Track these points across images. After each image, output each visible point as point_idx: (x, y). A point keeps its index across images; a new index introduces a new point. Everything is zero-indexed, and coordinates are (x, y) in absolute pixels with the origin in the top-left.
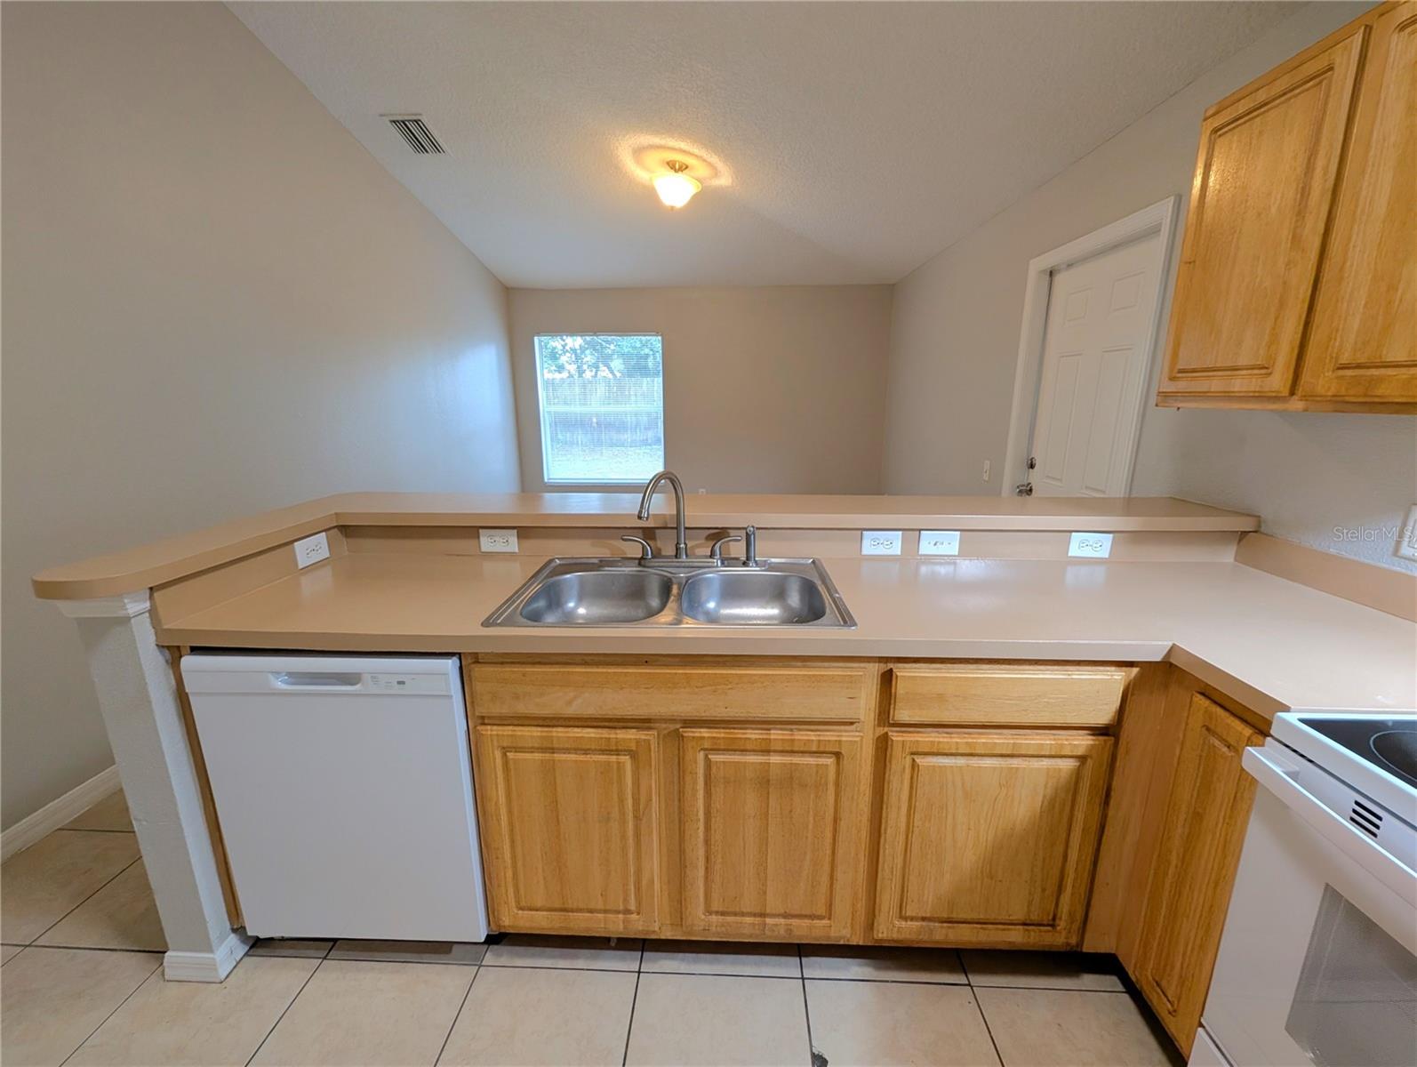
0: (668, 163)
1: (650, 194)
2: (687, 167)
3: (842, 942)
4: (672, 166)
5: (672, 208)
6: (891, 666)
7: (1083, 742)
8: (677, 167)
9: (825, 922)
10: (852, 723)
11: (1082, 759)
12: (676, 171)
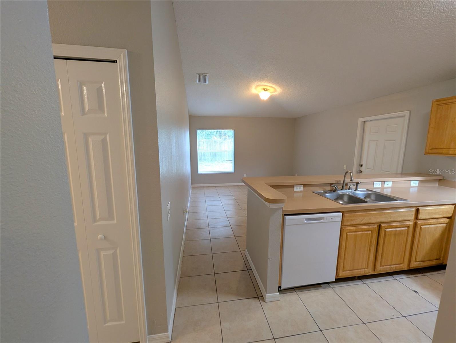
0: (263, 89)
1: (257, 96)
2: (268, 90)
3: (403, 270)
4: (264, 90)
5: (264, 100)
6: (418, 208)
7: (447, 220)
8: (265, 90)
9: (402, 265)
10: (410, 220)
11: (447, 223)
12: (265, 91)
